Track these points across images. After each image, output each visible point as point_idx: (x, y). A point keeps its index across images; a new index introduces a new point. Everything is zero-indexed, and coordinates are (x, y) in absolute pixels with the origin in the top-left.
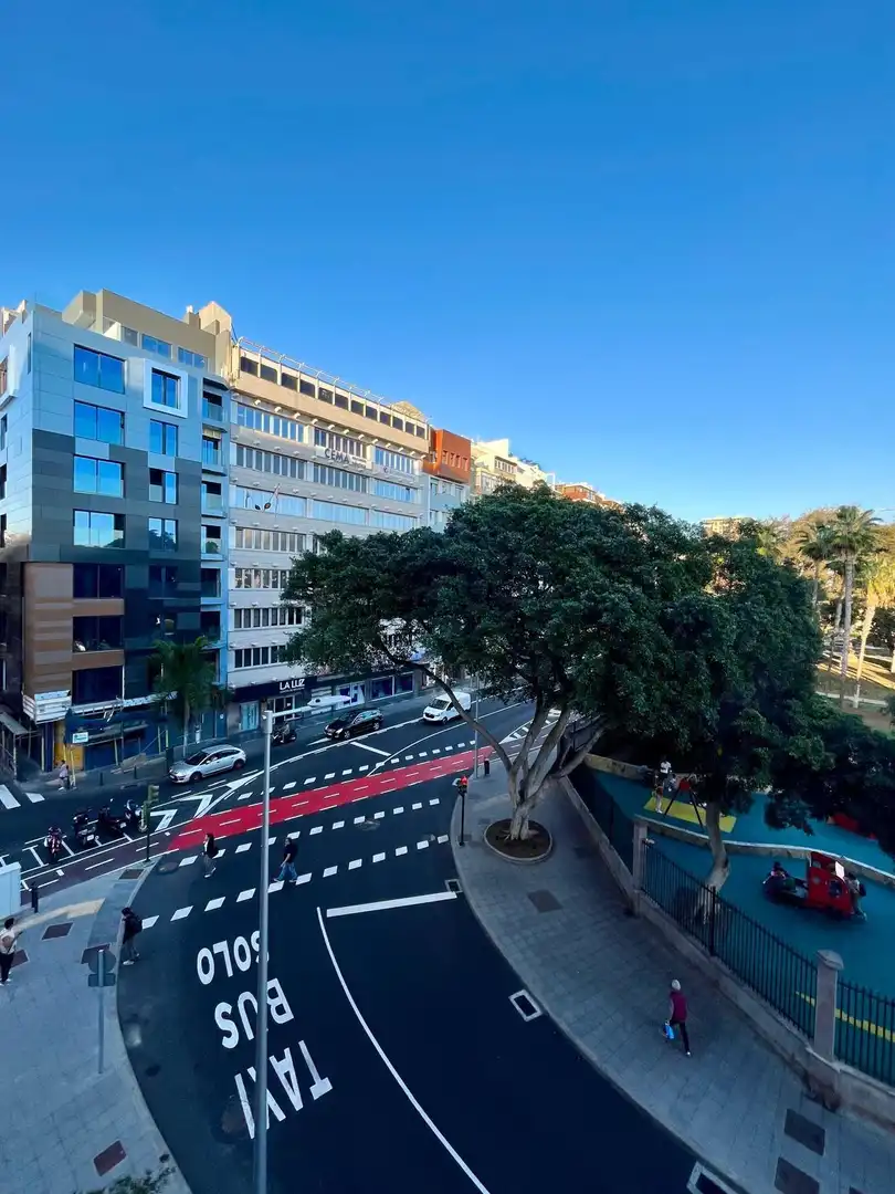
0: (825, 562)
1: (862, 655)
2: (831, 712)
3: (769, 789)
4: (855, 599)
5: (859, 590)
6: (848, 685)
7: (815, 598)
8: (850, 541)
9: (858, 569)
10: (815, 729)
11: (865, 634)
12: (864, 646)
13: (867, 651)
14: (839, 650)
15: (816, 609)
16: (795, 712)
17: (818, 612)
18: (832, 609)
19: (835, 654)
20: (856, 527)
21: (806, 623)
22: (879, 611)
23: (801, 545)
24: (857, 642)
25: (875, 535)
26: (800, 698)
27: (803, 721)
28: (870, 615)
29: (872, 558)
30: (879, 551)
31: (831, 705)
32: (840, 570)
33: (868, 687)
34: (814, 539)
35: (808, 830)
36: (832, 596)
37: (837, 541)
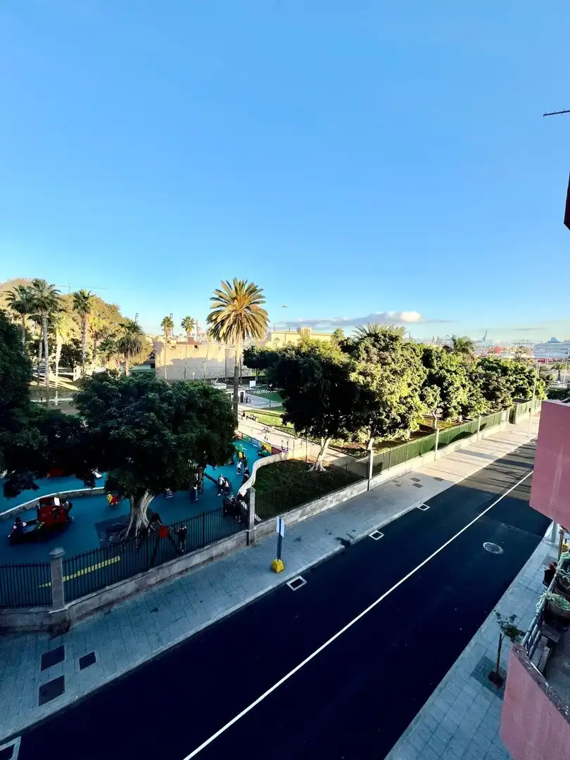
0: (27, 316)
1: (57, 373)
2: (42, 410)
3: (5, 473)
4: (50, 339)
5: (51, 334)
6: (50, 392)
7: (24, 339)
8: (43, 302)
9: (49, 321)
10: (32, 424)
11: (57, 361)
12: (57, 368)
13: (60, 371)
14: (43, 372)
15: (25, 346)
16: (18, 416)
17: (27, 348)
18: (36, 346)
19: (41, 374)
20: (46, 294)
21: (19, 355)
22: (64, 346)
23: (10, 302)
24: (53, 366)
25: (58, 300)
26: (22, 407)
27: (25, 421)
28: (59, 349)
29: (55, 315)
30: (61, 310)
31: (41, 406)
32: (39, 320)
33: (62, 391)
34: (18, 299)
35: (36, 488)
36: (35, 338)
37: (35, 301)
